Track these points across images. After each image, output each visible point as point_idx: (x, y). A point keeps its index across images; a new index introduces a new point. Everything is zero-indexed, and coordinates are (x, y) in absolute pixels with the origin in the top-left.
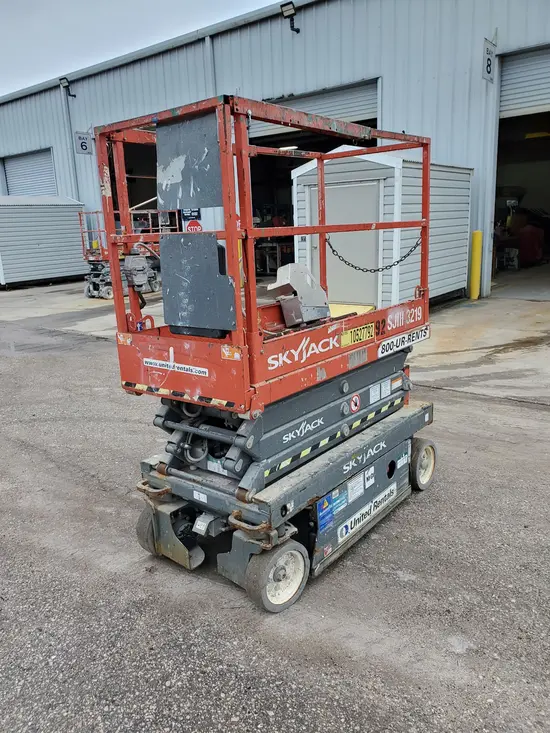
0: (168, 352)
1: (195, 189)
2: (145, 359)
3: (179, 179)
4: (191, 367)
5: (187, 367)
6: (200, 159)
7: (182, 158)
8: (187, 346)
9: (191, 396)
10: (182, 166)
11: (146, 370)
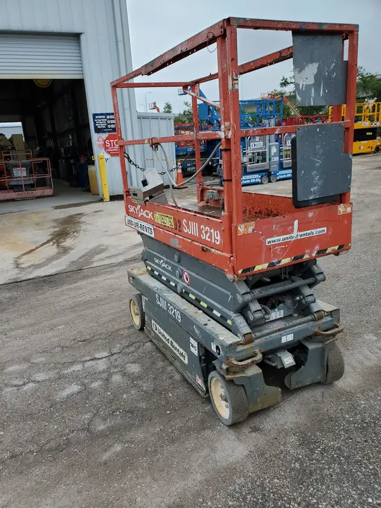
0: (293, 225)
1: (324, 91)
2: (268, 240)
3: (311, 81)
4: (312, 231)
5: (309, 231)
6: (329, 68)
7: (316, 65)
8: (310, 215)
9: (310, 255)
10: (315, 71)
11: (269, 248)
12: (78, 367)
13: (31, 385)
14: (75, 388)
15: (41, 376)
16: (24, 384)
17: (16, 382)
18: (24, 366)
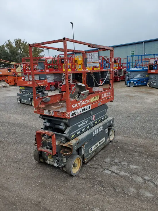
12: (122, 173)
13: (146, 178)
14: (132, 166)
15: (139, 179)
16: (148, 181)
17: (152, 184)
18: (142, 191)
